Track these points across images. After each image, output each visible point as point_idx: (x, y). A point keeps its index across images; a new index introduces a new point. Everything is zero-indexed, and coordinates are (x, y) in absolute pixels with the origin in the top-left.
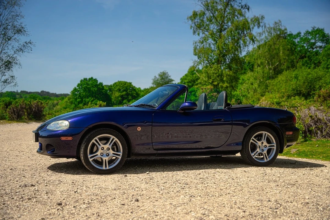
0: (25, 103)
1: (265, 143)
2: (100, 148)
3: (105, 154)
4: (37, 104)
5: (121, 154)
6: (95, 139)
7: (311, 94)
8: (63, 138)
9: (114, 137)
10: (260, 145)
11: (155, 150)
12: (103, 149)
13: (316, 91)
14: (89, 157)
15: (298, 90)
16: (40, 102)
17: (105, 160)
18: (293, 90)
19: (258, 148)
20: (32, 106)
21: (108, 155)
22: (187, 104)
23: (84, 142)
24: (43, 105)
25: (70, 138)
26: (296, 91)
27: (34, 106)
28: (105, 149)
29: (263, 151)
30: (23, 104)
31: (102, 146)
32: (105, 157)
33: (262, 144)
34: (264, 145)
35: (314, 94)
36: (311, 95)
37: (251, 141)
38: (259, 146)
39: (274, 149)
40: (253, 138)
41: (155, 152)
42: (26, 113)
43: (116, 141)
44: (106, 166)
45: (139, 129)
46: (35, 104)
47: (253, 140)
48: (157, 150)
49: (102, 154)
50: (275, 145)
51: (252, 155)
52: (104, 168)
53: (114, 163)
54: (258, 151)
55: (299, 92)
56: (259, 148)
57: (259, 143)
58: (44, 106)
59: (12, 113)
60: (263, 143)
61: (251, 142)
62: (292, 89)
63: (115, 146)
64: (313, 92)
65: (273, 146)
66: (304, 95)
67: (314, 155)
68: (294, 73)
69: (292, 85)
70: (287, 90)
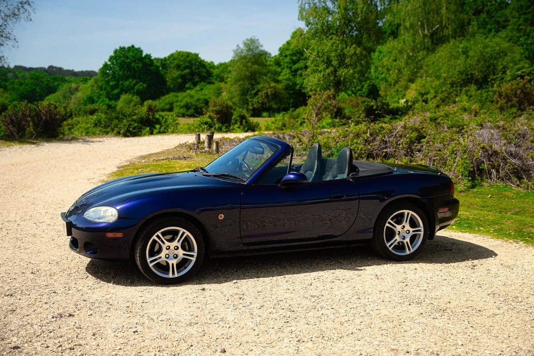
0: (29, 108)
1: (408, 227)
2: (164, 247)
3: (171, 255)
4: (48, 108)
5: (195, 254)
6: (156, 234)
7: (489, 80)
8: (110, 235)
9: (185, 231)
10: (401, 230)
12: (168, 248)
13: (498, 74)
14: (149, 261)
15: (469, 73)
16: (52, 104)
17: (173, 264)
18: (461, 73)
19: (397, 235)
20: (40, 111)
21: (176, 257)
22: (292, 176)
23: (140, 240)
24: (58, 110)
25: (119, 235)
26: (466, 76)
27: (44, 111)
29: (404, 238)
30: (27, 110)
31: (167, 244)
33: (402, 229)
34: (405, 229)
35: (494, 80)
36: (490, 82)
37: (387, 225)
38: (399, 232)
39: (420, 235)
40: (389, 220)
41: (246, 248)
42: (31, 124)
43: (187, 235)
45: (221, 217)
46: (46, 109)
47: (389, 223)
48: (248, 246)
49: (167, 256)
50: (422, 230)
51: (388, 246)
52: (171, 276)
53: (186, 268)
54: (396, 240)
55: (469, 77)
56: (399, 234)
57: (398, 228)
58: (59, 112)
59: (8, 124)
60: (404, 227)
61: (387, 227)
62: (458, 72)
63: (186, 243)
64: (492, 77)
65: (420, 231)
66: (477, 82)
67: (482, 227)
68: (462, 46)
69: (459, 65)
70: (450, 74)
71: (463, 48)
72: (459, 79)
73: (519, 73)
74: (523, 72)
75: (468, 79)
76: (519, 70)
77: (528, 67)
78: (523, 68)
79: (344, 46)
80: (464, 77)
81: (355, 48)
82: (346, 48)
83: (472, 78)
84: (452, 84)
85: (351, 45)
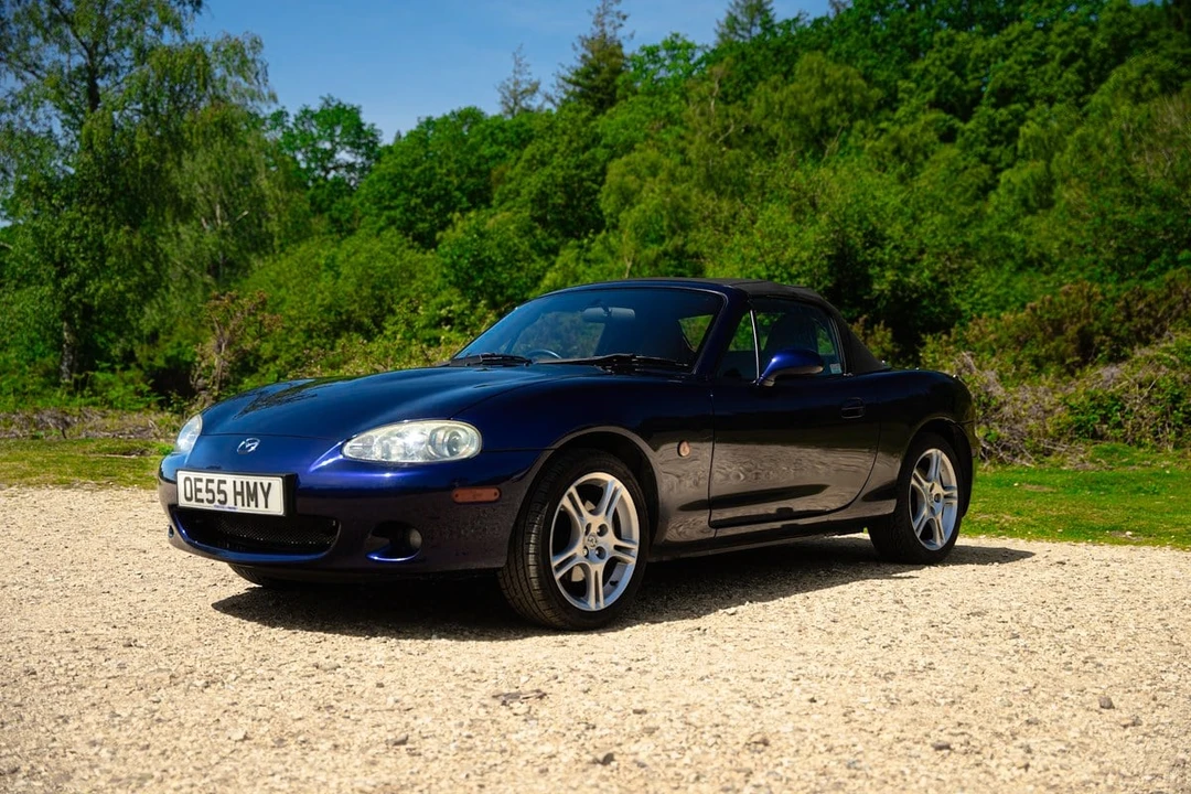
2: (581, 526)
3: (593, 550)
5: (635, 548)
6: (568, 493)
8: (464, 495)
9: (618, 484)
11: (715, 525)
12: (588, 530)
14: (554, 564)
15: (343, 310)
17: (596, 574)
19: (925, 505)
25: (489, 494)
26: (336, 315)
28: (595, 530)
29: (934, 513)
31: (588, 518)
32: (592, 562)
33: (931, 490)
34: (934, 492)
37: (913, 481)
40: (915, 471)
43: (622, 496)
44: (597, 599)
45: (683, 449)
47: (915, 477)
48: (717, 528)
49: (586, 552)
50: (956, 494)
51: (915, 529)
52: (592, 605)
54: (924, 516)
55: (344, 317)
56: (927, 503)
57: (926, 487)
60: (933, 485)
61: (913, 486)
65: (952, 496)
68: (324, 253)
69: (322, 292)
70: (304, 310)
71: (327, 258)
72: (323, 321)
73: (443, 312)
74: (450, 312)
75: (342, 322)
76: (442, 306)
77: (459, 303)
78: (450, 303)
79: (102, 227)
80: (332, 317)
81: (128, 232)
82: (107, 232)
83: (349, 320)
84: (309, 333)
85: (118, 228)
